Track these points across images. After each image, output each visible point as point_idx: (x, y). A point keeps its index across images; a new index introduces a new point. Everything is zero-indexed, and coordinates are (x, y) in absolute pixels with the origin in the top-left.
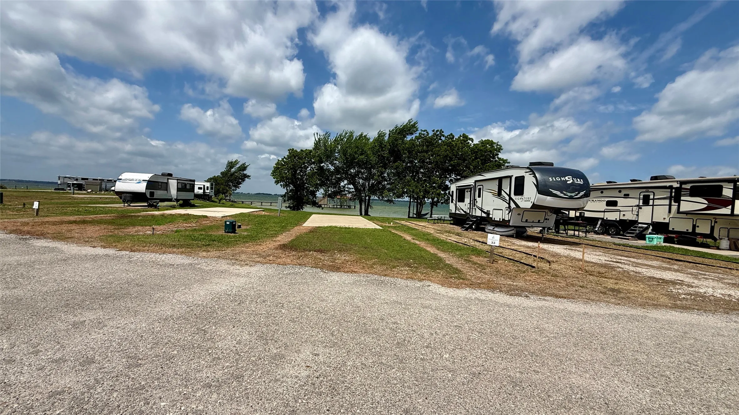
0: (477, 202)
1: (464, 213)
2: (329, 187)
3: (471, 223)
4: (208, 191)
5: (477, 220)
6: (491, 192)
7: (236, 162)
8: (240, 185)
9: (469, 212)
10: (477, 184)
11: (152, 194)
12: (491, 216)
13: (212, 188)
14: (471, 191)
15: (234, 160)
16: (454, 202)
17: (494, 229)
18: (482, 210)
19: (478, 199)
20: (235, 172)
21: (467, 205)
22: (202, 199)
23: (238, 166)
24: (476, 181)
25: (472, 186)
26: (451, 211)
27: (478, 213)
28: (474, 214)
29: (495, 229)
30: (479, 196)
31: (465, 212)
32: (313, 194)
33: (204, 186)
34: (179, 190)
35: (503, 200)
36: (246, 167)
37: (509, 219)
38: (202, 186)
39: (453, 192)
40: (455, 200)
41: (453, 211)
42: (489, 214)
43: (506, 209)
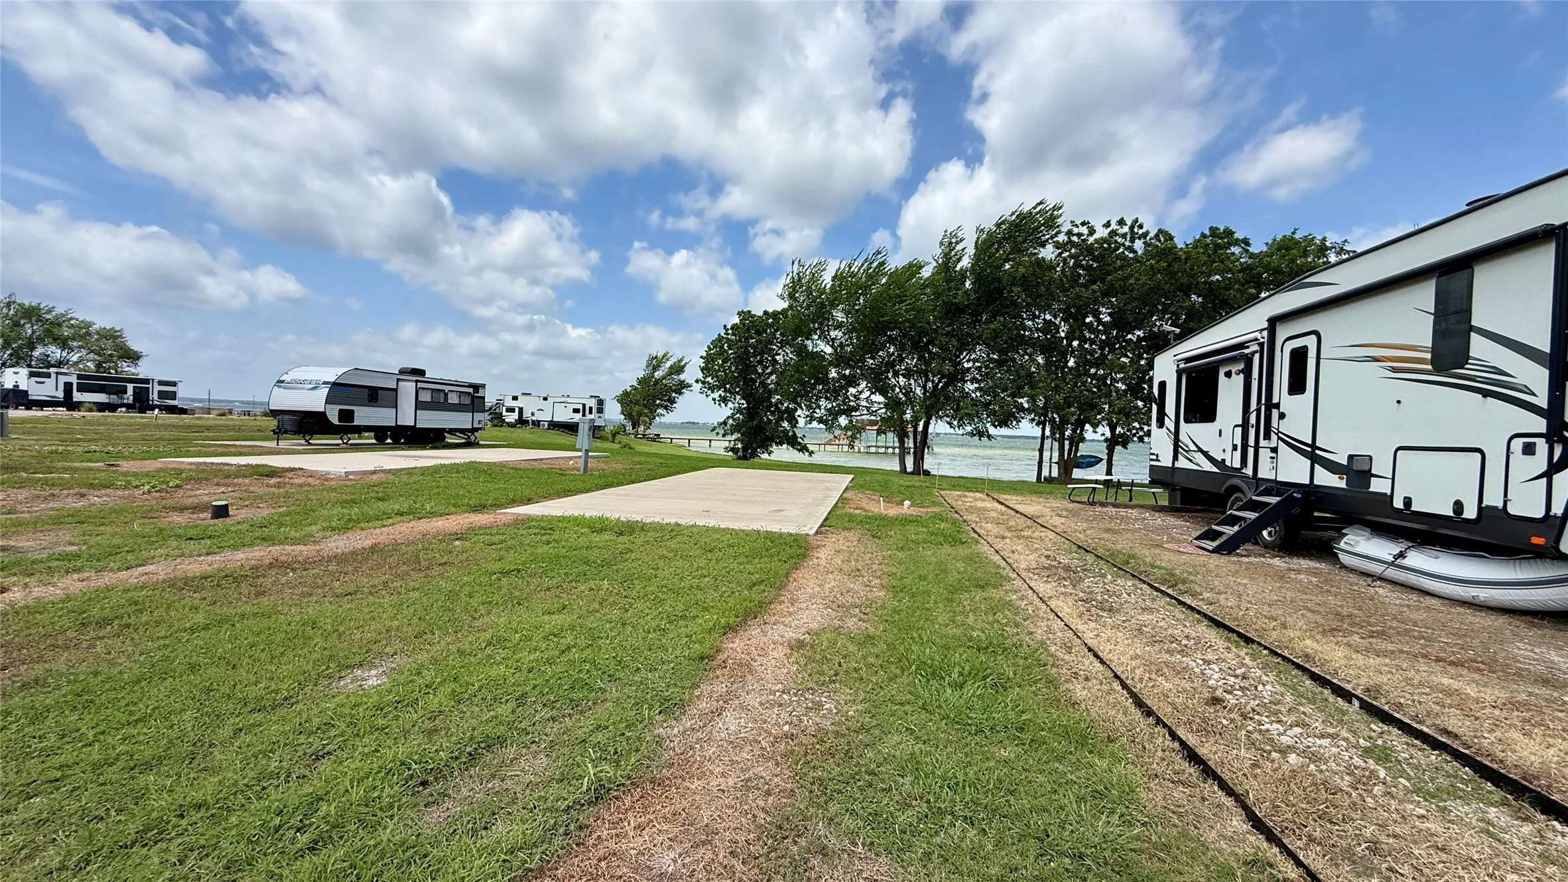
0: (1282, 416)
1: (1215, 470)
3: (1251, 516)
4: (592, 416)
5: (1288, 502)
6: (1375, 359)
7: (666, 358)
9: (1237, 464)
10: (1283, 332)
11: (346, 416)
12: (1378, 486)
13: (600, 411)
14: (1247, 373)
16: (1170, 423)
17: (1401, 555)
18: (1313, 454)
19: (1288, 402)
21: (1227, 434)
24: (1274, 322)
25: (1255, 348)
26: (1158, 460)
27: (1293, 469)
28: (1265, 472)
29: (1406, 562)
30: (1297, 385)
31: (1220, 464)
32: (790, 416)
33: (584, 405)
34: (419, 405)
36: (684, 366)
37: (1557, 509)
38: (580, 407)
39: (1163, 385)
41: (1166, 461)
42: (1366, 475)
43: (1518, 444)
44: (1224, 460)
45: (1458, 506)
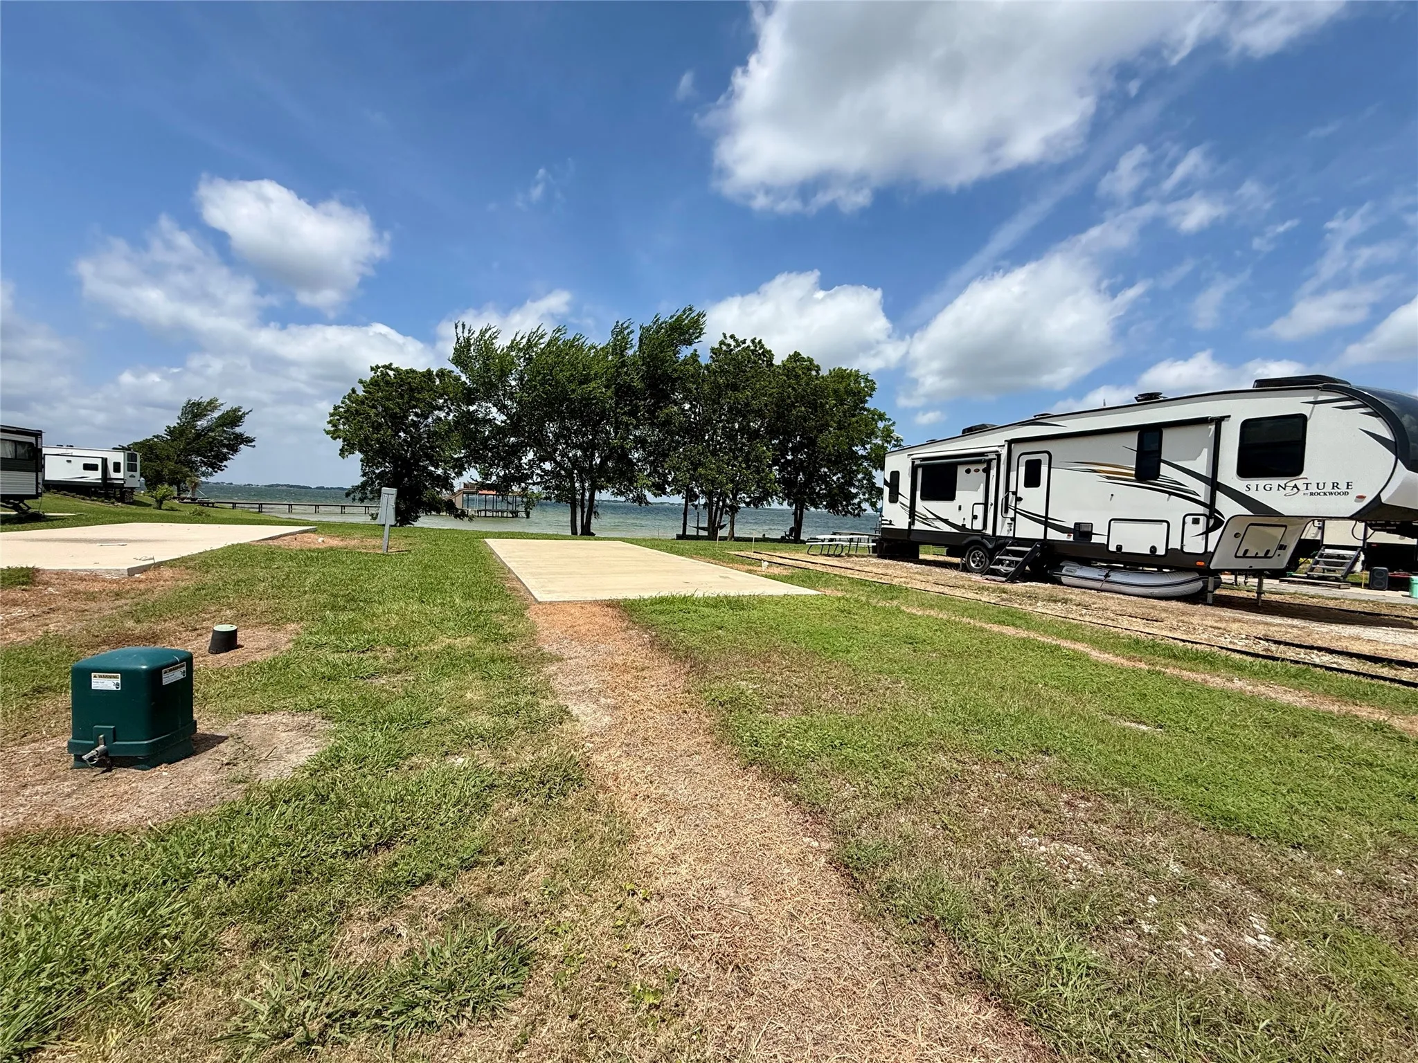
0: (1019, 499)
1: (954, 530)
2: (491, 466)
3: (1017, 559)
4: (120, 475)
5: (1035, 550)
6: (1095, 471)
7: (212, 405)
8: (225, 463)
10: (1017, 450)
12: (1098, 539)
13: (131, 468)
14: (984, 471)
15: (206, 400)
16: (904, 500)
18: (1046, 522)
19: (1024, 491)
20: (210, 429)
21: (967, 506)
22: (99, 496)
23: (216, 414)
24: (1011, 442)
25: (994, 456)
26: (891, 524)
27: (1029, 530)
28: (1003, 531)
30: (1032, 479)
31: (960, 527)
32: (445, 483)
33: (105, 461)
35: (1170, 494)
36: (241, 417)
37: (1211, 549)
39: (895, 473)
40: (908, 495)
41: (901, 525)
42: (1089, 534)
43: (1189, 519)
44: (964, 525)
45: (1153, 549)
